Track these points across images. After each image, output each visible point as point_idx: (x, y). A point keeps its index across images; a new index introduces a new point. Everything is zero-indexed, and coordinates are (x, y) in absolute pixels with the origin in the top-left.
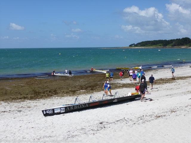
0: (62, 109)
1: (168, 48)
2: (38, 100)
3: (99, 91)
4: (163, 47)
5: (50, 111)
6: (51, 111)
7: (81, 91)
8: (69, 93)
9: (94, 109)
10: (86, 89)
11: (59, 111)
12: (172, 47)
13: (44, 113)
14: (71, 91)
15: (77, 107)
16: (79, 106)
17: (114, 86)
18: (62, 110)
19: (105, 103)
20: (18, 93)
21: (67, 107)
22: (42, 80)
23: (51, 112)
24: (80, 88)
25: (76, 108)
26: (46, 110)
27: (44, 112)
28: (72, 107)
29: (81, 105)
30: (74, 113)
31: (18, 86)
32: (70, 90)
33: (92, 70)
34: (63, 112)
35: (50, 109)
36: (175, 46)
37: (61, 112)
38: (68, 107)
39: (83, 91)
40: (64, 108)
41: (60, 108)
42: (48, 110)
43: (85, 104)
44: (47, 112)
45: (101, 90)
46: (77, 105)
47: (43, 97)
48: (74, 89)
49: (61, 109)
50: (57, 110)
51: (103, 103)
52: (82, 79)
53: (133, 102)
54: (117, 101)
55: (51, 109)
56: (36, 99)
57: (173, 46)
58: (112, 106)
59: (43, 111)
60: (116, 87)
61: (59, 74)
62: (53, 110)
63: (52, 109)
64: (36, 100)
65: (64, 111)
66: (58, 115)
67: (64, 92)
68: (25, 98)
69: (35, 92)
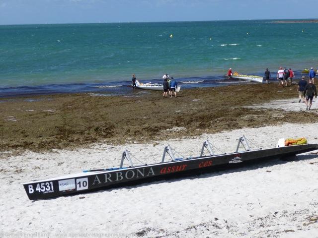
0: (82, 180)
2: (56, 152)
3: (218, 132)
5: (46, 187)
6: (50, 186)
7: (175, 128)
8: (141, 133)
9: (172, 183)
10: (188, 124)
11: (71, 186)
13: (30, 192)
14: (148, 129)
15: (124, 175)
16: (130, 172)
17: (260, 119)
18: (80, 183)
19: (204, 166)
20: (19, 132)
21: (94, 176)
22: (104, 98)
23: (49, 189)
24: (175, 122)
25: (119, 178)
26: (36, 184)
27: (30, 189)
28: (108, 176)
29: (135, 170)
30: (114, 191)
31: (37, 114)
32: (146, 125)
33: (230, 75)
34: (82, 188)
35: (45, 182)
37: (79, 189)
38: (99, 175)
39: (180, 128)
40: (86, 179)
41: (76, 178)
42: (40, 183)
43: (147, 169)
44: (38, 189)
45: (223, 129)
46: (124, 172)
47: (71, 144)
48: (156, 125)
49: (78, 181)
50: (67, 184)
51: (200, 167)
52: (197, 98)
53: (289, 163)
54: (239, 161)
55: (49, 182)
56: (53, 148)
58: (224, 175)
59: (26, 187)
60: (266, 121)
61: (148, 86)
62: (56, 183)
63: (53, 181)
64: (51, 151)
65: (87, 188)
66: (69, 198)
67: (129, 131)
68: (27, 146)
69: (61, 131)
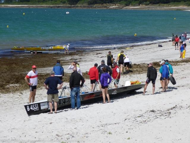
1: (81, 8)
4: (70, 6)
5: (35, 107)
11: (46, 107)
12: (88, 7)
13: (28, 110)
15: (69, 100)
26: (30, 105)
35: (34, 104)
36: (96, 3)
37: (49, 109)
50: (44, 105)
57: (91, 4)
62: (39, 105)
63: (38, 103)
